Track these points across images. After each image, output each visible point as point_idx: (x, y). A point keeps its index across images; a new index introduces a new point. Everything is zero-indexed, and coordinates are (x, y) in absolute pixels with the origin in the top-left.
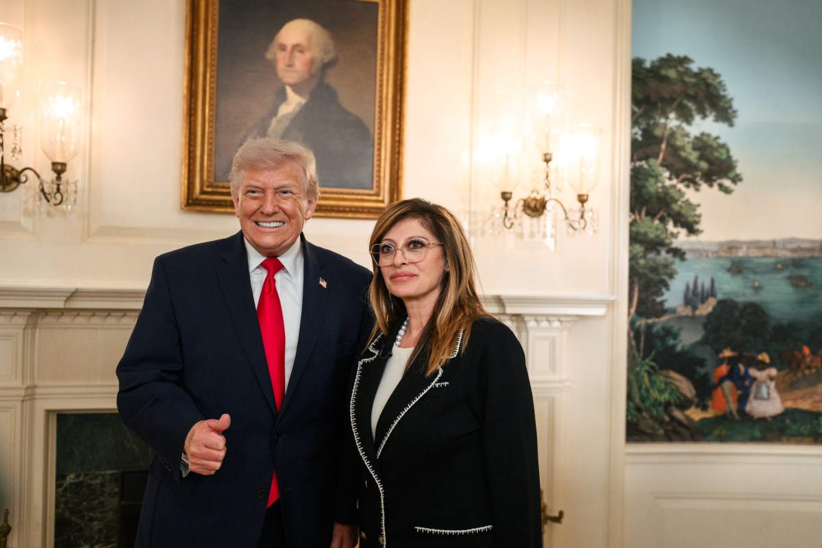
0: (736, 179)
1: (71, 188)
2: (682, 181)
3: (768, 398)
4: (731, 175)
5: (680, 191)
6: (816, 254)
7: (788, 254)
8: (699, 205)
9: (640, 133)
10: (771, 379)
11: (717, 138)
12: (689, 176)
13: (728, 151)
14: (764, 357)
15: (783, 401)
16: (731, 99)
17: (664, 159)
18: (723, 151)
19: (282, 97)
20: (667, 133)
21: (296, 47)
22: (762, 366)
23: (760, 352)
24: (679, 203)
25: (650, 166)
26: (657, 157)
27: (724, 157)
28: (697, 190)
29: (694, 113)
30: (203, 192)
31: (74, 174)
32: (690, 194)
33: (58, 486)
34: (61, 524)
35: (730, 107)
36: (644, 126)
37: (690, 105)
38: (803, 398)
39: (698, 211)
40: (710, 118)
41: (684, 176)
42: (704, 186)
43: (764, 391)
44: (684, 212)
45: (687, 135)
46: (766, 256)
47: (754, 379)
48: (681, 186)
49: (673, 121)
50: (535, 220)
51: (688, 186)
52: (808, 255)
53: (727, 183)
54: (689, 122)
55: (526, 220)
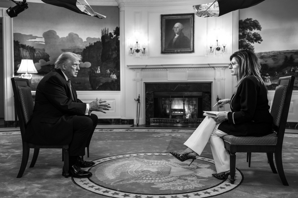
0: (262, 41)
1: (146, 52)
2: (250, 42)
3: (268, 82)
4: (260, 40)
5: (250, 44)
6: (278, 54)
7: (272, 54)
8: (254, 46)
9: (242, 34)
10: (269, 78)
11: (258, 33)
12: (252, 41)
13: (260, 35)
14: (268, 74)
15: (271, 82)
16: (260, 25)
17: (247, 38)
18: (259, 35)
19: (175, 35)
20: (247, 33)
21: (177, 27)
22: (267, 76)
23: (267, 73)
24: (250, 46)
25: (244, 40)
26: (245, 38)
27: (259, 36)
28: (253, 43)
29: (253, 29)
30: (164, 51)
31: (146, 50)
32: (252, 44)
33: (145, 93)
34: (146, 99)
35: (260, 27)
36: (243, 32)
37: (252, 27)
38: (276, 82)
39: (254, 47)
40: (256, 30)
41: (251, 41)
42: (255, 43)
43: (267, 81)
44: (251, 48)
45: (251, 33)
46: (268, 55)
47: (265, 78)
48: (250, 43)
49: (248, 31)
50: (218, 51)
51: (252, 43)
52: (276, 54)
53: (260, 41)
54: (252, 31)
55: (217, 51)
